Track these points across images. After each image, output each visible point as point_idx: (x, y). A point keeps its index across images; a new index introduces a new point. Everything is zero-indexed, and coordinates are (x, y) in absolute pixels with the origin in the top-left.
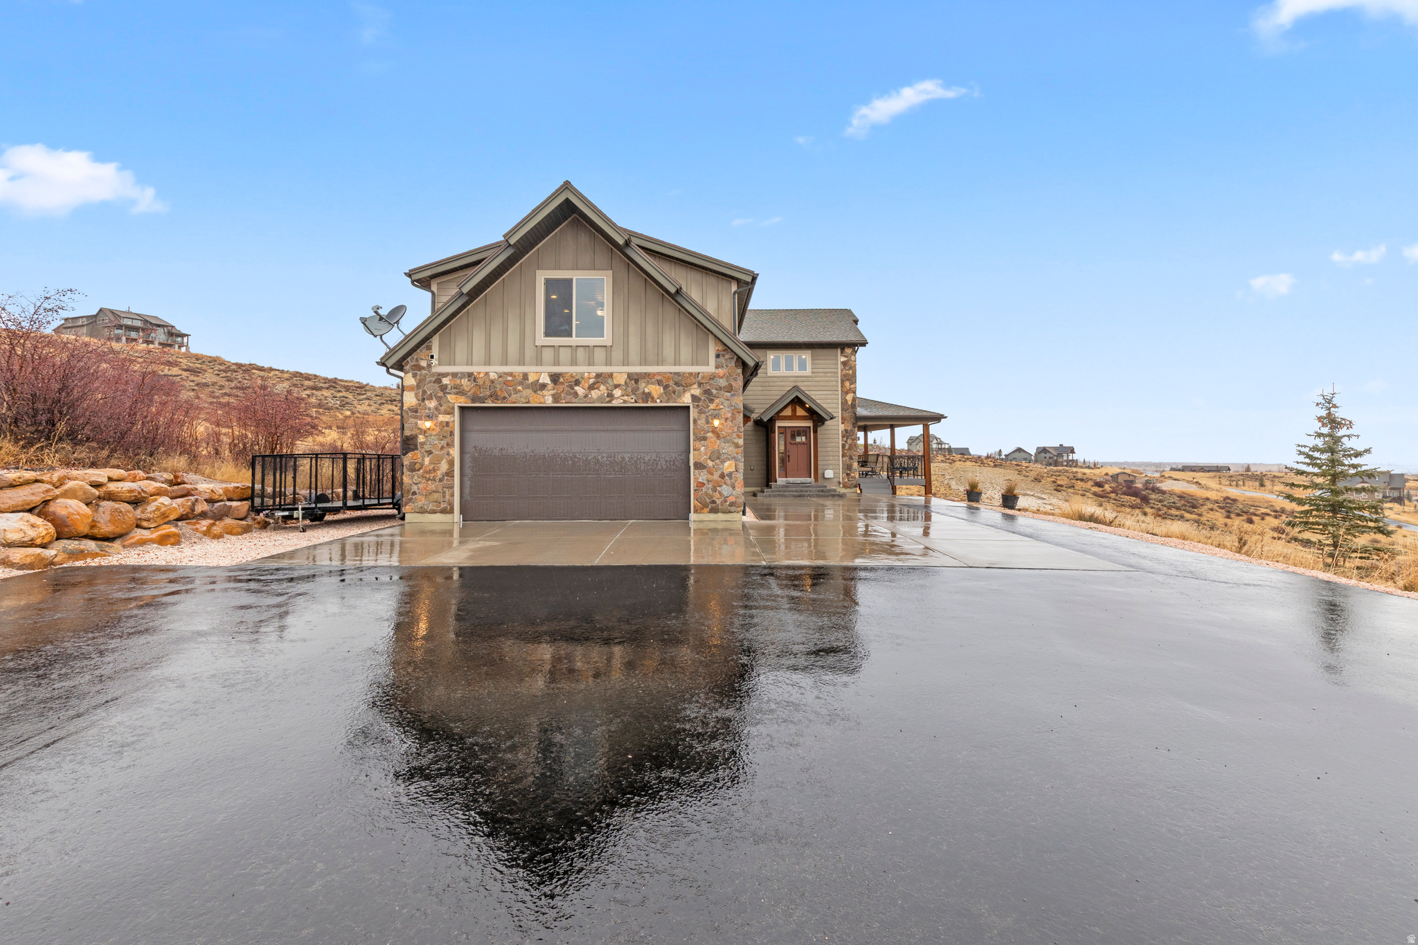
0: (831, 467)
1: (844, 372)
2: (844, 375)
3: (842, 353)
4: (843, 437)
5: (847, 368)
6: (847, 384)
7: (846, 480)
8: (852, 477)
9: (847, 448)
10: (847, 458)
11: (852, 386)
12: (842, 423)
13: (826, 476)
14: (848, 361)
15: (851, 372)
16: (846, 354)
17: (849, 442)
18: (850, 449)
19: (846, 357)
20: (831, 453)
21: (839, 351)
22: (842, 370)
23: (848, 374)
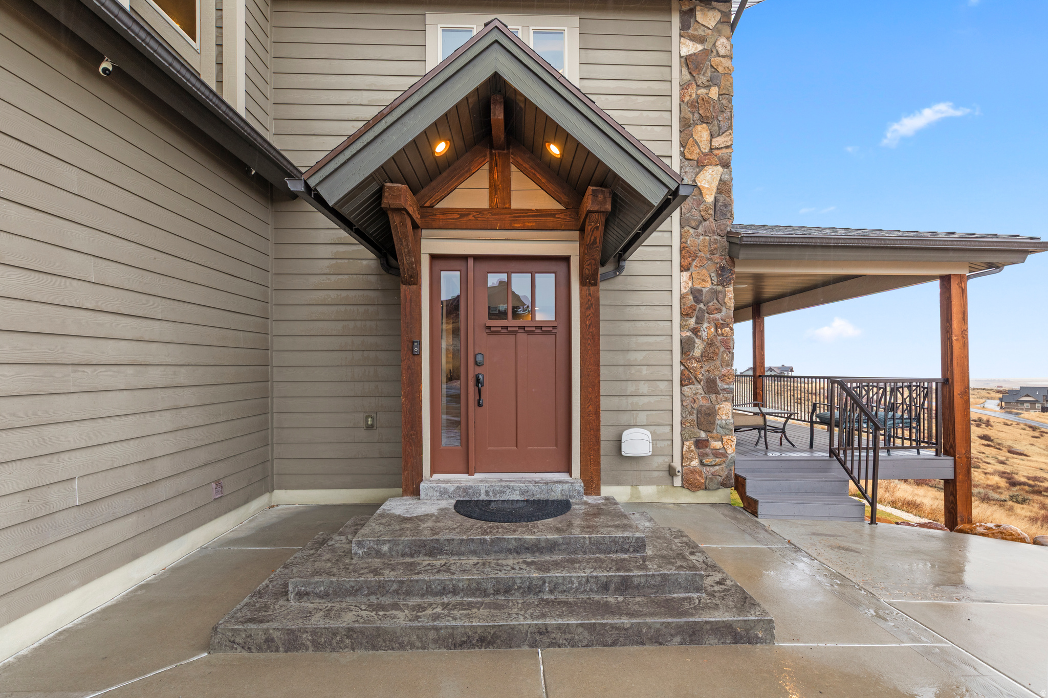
0: (642, 417)
1: (693, 92)
2: (694, 105)
3: (684, 27)
4: (684, 315)
5: (702, 79)
6: (702, 133)
7: (695, 463)
8: (716, 454)
9: (699, 348)
10: (698, 388)
11: (718, 141)
12: (684, 268)
13: (627, 450)
14: (706, 53)
15: (714, 92)
16: (701, 32)
17: (704, 334)
18: (707, 356)
19: (701, 40)
20: (644, 371)
21: (676, 20)
22: (684, 87)
23: (706, 101)
